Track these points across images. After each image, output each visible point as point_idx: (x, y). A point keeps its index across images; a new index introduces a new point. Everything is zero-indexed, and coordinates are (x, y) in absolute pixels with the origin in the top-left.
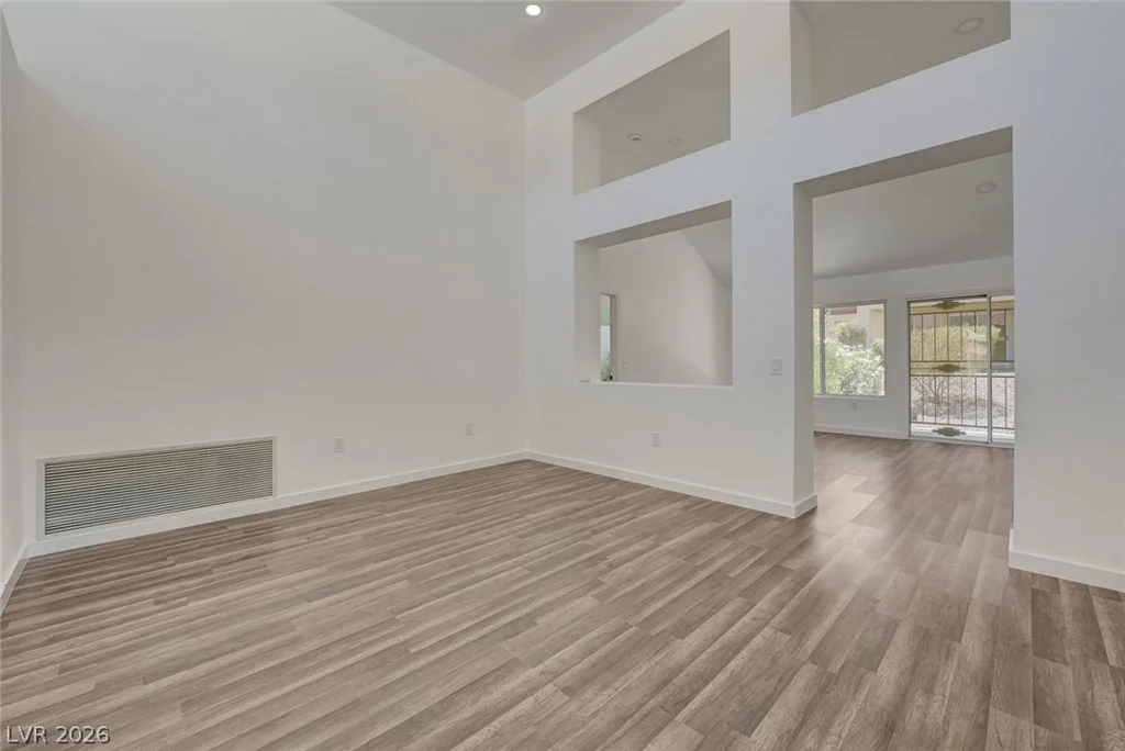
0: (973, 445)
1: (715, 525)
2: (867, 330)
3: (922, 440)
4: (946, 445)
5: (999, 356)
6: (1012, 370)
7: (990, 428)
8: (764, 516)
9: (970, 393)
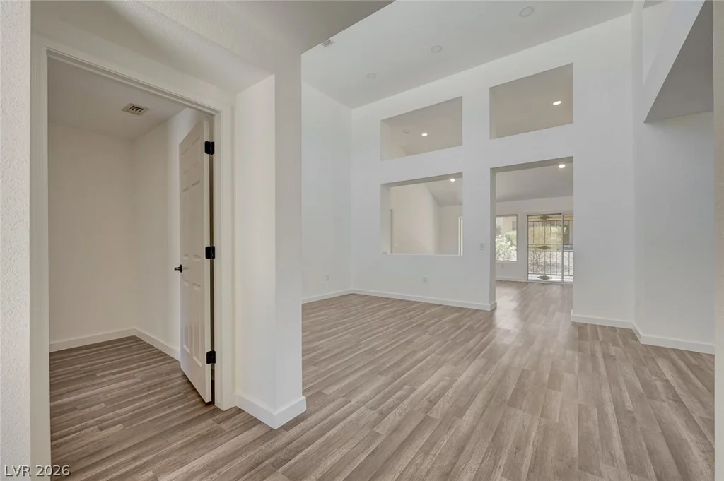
0: (555, 283)
1: (459, 314)
2: (502, 227)
3: (533, 282)
4: (543, 284)
5: (566, 242)
6: (572, 248)
7: (563, 275)
8: (476, 311)
9: (554, 260)
